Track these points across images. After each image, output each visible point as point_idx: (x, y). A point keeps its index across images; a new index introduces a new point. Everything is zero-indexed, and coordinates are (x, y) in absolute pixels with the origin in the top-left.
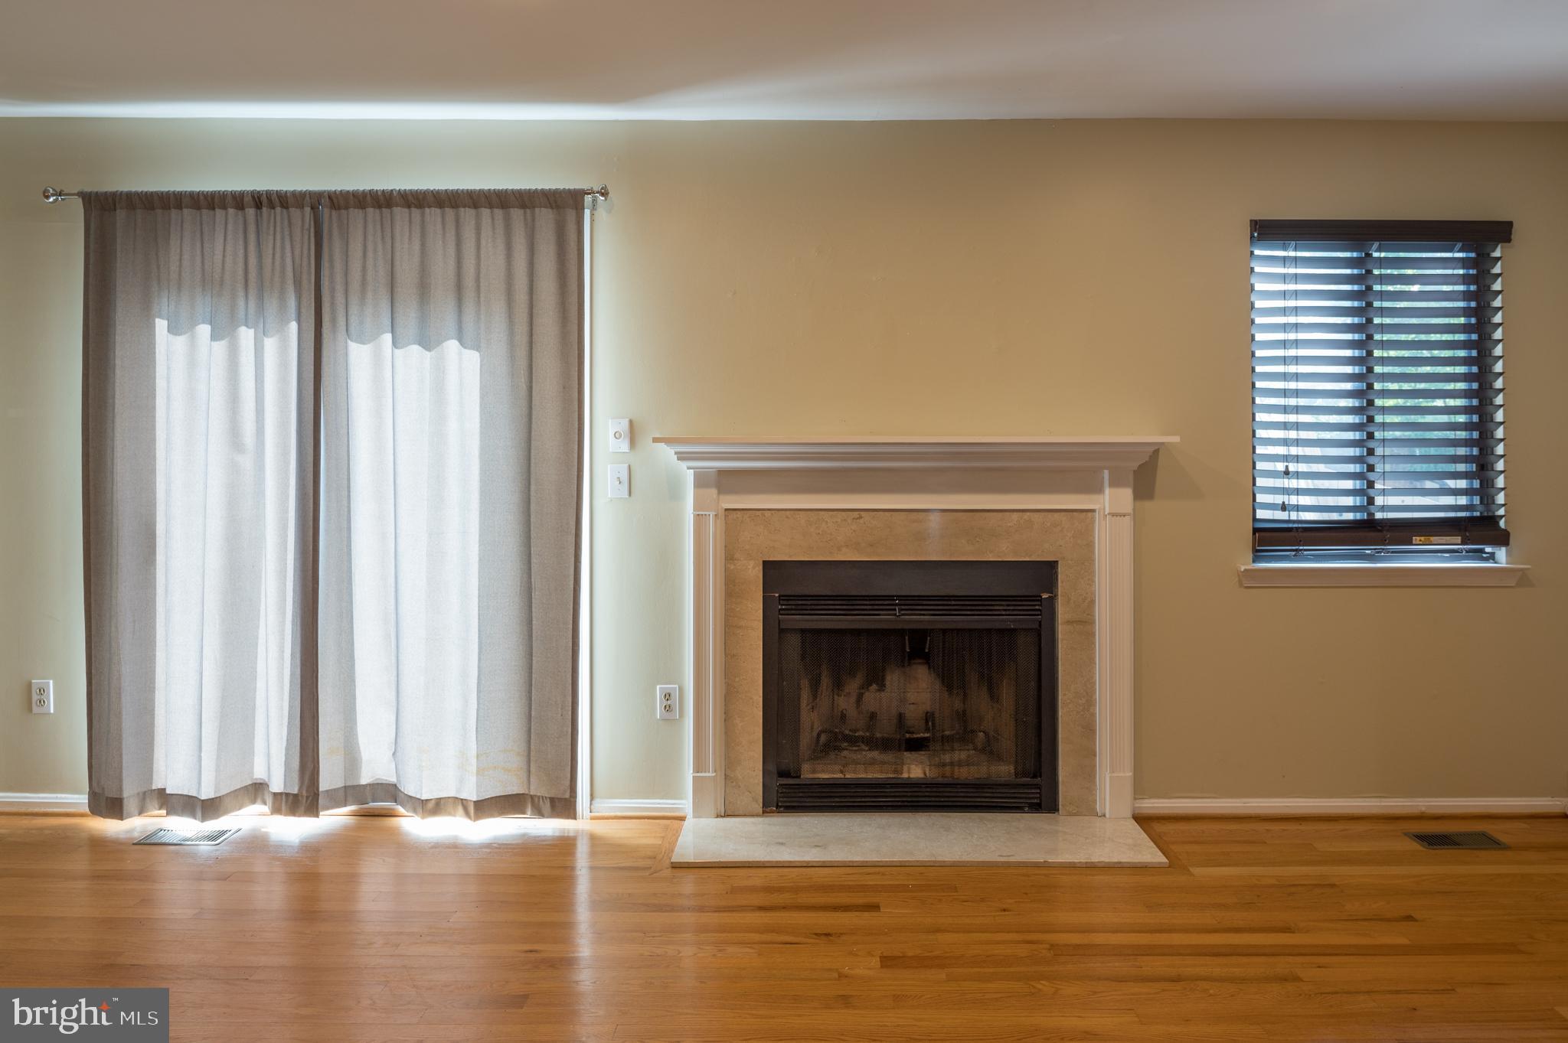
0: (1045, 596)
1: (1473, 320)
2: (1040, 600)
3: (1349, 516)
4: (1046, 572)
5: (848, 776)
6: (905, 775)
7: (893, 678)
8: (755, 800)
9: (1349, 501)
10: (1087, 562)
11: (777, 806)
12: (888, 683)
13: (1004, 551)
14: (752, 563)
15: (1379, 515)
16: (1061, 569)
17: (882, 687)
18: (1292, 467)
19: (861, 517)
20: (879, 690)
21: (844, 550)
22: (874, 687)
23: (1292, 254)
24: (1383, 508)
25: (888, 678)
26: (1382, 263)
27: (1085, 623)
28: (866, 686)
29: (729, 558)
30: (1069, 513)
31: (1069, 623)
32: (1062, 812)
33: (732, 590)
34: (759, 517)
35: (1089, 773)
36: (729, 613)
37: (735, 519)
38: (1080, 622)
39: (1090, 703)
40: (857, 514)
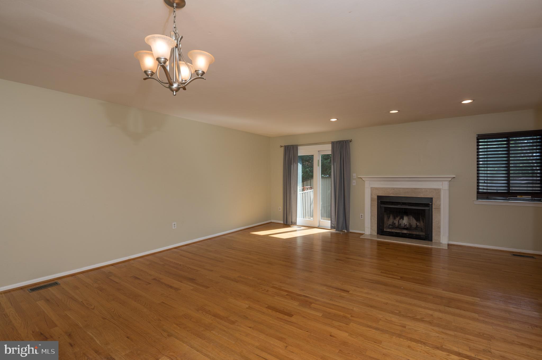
0: (430, 204)
4: (430, 200)
5: (393, 231)
7: (405, 218)
8: (376, 232)
9: (503, 188)
10: (439, 198)
11: (380, 234)
13: (422, 195)
14: (375, 196)
16: (433, 198)
18: (490, 182)
21: (392, 194)
22: (402, 219)
23: (489, 140)
24: (514, 190)
26: (514, 140)
27: (439, 209)
28: (400, 219)
29: (371, 195)
30: (435, 189)
31: (435, 208)
32: (433, 241)
33: (372, 200)
34: (377, 189)
35: (439, 235)
36: (371, 203)
37: (372, 189)
38: (438, 209)
39: (439, 222)
40: (394, 189)
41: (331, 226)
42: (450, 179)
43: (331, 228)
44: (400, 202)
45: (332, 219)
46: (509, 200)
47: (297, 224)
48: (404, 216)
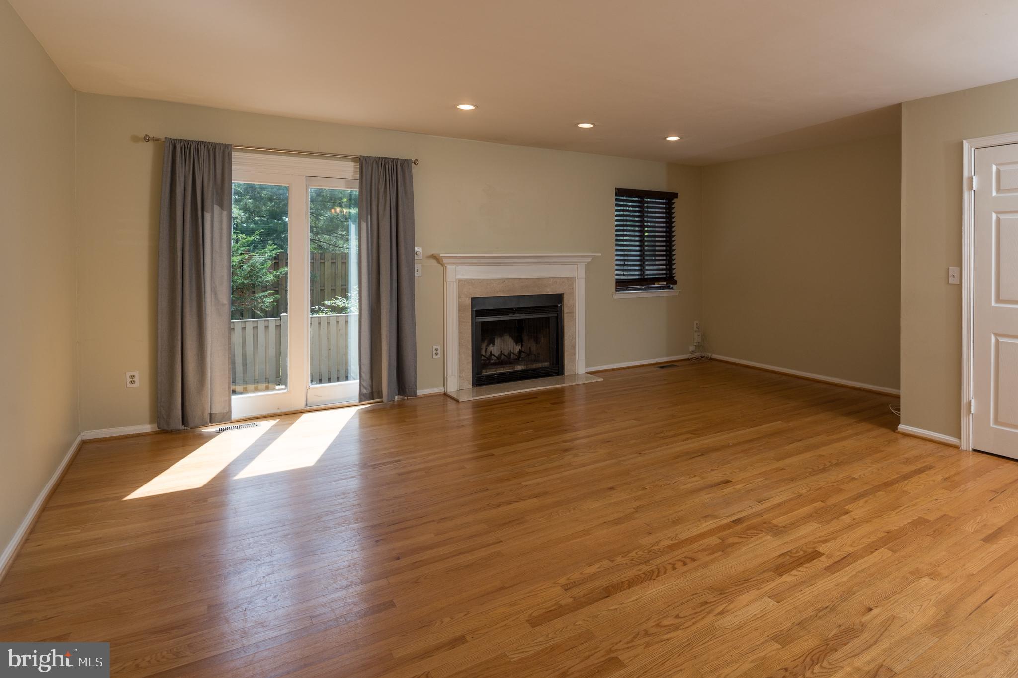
0: (559, 305)
1: (668, 220)
2: (557, 306)
3: (637, 277)
4: (559, 298)
5: (497, 372)
6: (516, 369)
7: (497, 341)
8: (469, 383)
9: (637, 273)
10: (572, 294)
11: (476, 385)
12: (496, 343)
13: (549, 291)
14: (467, 299)
15: (646, 277)
16: (565, 296)
17: (494, 344)
18: (626, 263)
19: (504, 281)
20: (493, 346)
21: (499, 293)
22: (491, 345)
23: (625, 198)
24: (648, 275)
25: (496, 341)
26: (647, 202)
27: (572, 313)
28: (488, 345)
29: (460, 298)
30: (567, 278)
31: (567, 313)
32: (566, 374)
33: (461, 309)
34: (470, 282)
35: (573, 361)
36: (460, 317)
37: (462, 283)
38: (570, 313)
39: (573, 338)
40: (503, 280)
41: (361, 395)
42: (589, 259)
43: (361, 401)
44: (512, 309)
45: (362, 374)
46: (645, 289)
47: (234, 417)
48: (494, 338)
